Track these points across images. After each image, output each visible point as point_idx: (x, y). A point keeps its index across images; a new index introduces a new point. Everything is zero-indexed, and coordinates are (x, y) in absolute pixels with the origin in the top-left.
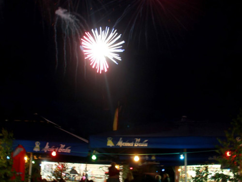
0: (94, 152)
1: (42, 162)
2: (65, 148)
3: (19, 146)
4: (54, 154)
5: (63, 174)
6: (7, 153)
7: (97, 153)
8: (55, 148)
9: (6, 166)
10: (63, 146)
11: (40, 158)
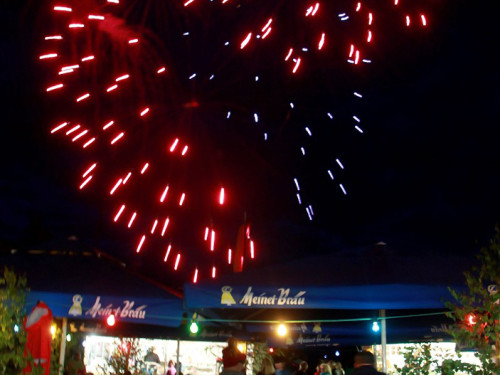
0: (195, 315)
1: (87, 338)
2: (134, 308)
3: (38, 304)
4: (111, 321)
5: (131, 363)
6: (14, 318)
7: (200, 319)
8: (115, 307)
9: (11, 346)
10: (129, 304)
11: (82, 328)
